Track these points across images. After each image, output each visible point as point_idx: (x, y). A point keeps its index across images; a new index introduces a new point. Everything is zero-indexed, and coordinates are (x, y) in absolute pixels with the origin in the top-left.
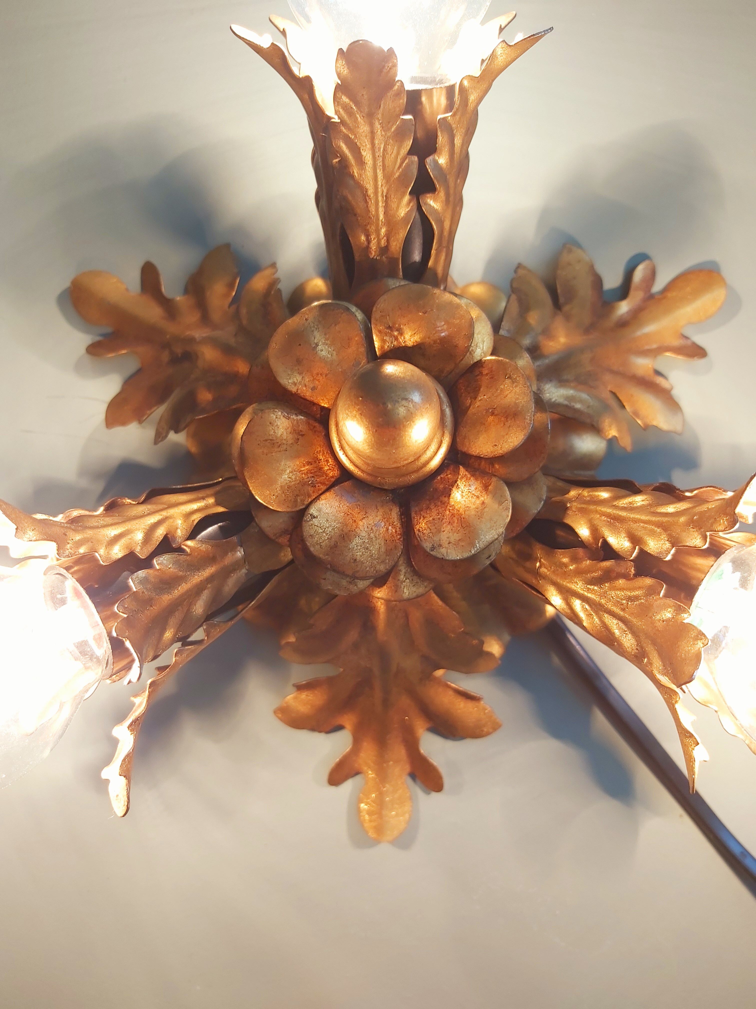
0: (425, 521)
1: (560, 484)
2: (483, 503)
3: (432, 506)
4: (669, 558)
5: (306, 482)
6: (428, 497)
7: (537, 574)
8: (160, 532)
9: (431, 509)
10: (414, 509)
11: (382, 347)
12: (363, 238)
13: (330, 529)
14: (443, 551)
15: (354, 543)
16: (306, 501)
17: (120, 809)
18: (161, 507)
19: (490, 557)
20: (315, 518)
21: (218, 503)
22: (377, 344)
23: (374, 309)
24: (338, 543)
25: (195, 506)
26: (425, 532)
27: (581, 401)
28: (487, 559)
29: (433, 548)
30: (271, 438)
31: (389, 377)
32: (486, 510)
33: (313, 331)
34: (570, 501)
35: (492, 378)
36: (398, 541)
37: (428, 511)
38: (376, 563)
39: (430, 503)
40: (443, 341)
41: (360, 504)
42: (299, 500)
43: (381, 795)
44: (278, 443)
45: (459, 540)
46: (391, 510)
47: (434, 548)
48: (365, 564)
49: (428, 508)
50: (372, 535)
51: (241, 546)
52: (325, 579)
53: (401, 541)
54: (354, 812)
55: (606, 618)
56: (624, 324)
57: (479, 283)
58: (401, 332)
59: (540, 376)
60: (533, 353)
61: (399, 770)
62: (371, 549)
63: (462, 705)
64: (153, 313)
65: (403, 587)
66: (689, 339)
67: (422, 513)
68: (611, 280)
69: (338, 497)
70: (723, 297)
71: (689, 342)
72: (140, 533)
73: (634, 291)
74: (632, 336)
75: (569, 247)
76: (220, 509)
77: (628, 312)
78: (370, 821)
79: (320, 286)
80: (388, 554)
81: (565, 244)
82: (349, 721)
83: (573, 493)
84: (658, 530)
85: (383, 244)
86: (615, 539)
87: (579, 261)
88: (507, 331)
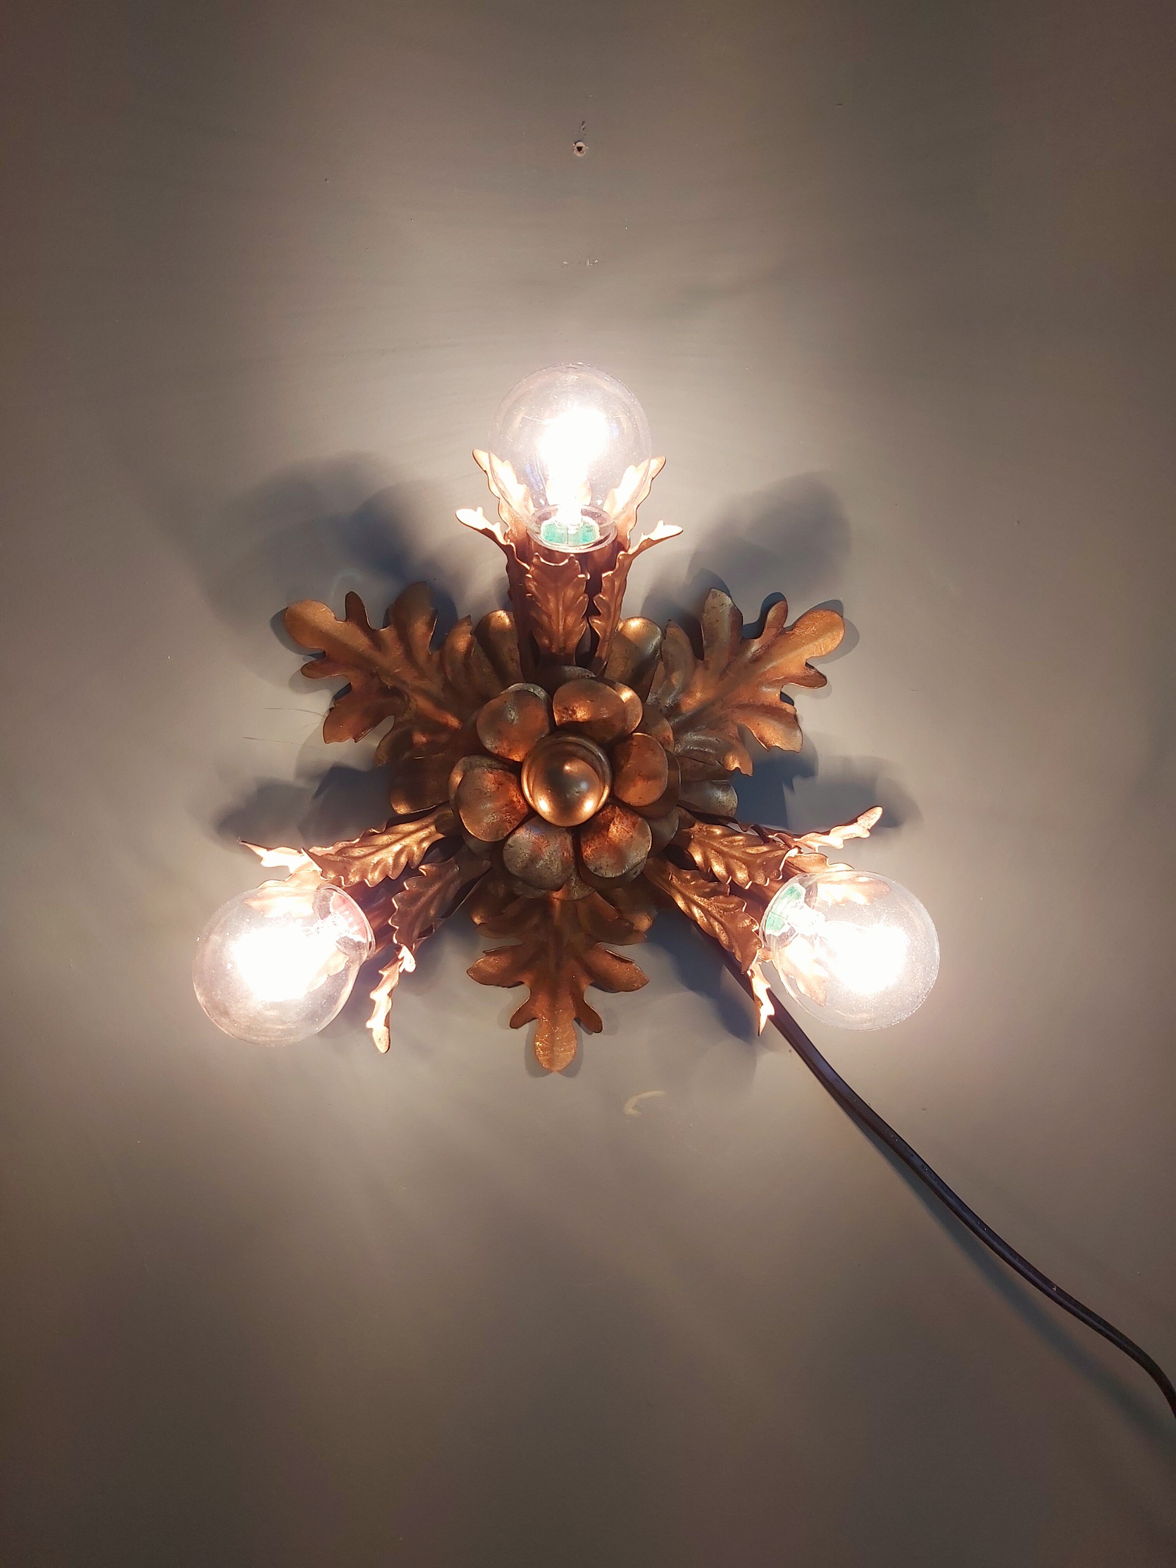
0: (590, 850)
1: (689, 816)
2: (632, 837)
3: (596, 837)
4: (747, 887)
5: (505, 819)
6: (592, 833)
7: (669, 884)
8: (403, 860)
9: (595, 840)
10: (583, 839)
11: (560, 721)
12: (547, 642)
13: (523, 855)
14: (603, 871)
15: (540, 864)
16: (506, 833)
17: (382, 1048)
18: (399, 836)
19: (636, 872)
20: (512, 847)
21: (438, 830)
22: (556, 719)
23: (556, 691)
24: (529, 865)
25: (422, 834)
26: (590, 858)
27: (710, 745)
28: (634, 875)
29: (596, 870)
30: (479, 788)
31: (568, 776)
32: (634, 842)
33: (510, 711)
34: (693, 833)
35: (640, 748)
36: (571, 862)
37: (593, 843)
38: (555, 875)
39: (594, 835)
40: (605, 721)
41: (544, 838)
42: (500, 833)
43: (553, 1035)
44: (485, 791)
45: (615, 864)
46: (566, 838)
48: (547, 876)
49: (593, 839)
50: (553, 858)
51: (457, 864)
53: (573, 862)
54: (531, 1049)
55: (712, 920)
56: (757, 659)
57: (638, 618)
58: (574, 712)
59: (679, 731)
60: (674, 710)
61: (567, 1016)
62: (552, 868)
63: (618, 968)
64: (360, 641)
65: (573, 891)
66: (813, 668)
67: (588, 843)
68: (750, 617)
69: (528, 831)
70: (841, 636)
71: (812, 672)
72: (390, 861)
73: (768, 627)
74: (763, 670)
75: (715, 591)
76: (441, 836)
77: (761, 648)
78: (544, 1055)
79: (503, 617)
80: (564, 871)
81: (712, 588)
82: (527, 979)
83: (696, 827)
84: (744, 866)
85: (562, 646)
86: (718, 869)
87: (722, 604)
88: (655, 692)
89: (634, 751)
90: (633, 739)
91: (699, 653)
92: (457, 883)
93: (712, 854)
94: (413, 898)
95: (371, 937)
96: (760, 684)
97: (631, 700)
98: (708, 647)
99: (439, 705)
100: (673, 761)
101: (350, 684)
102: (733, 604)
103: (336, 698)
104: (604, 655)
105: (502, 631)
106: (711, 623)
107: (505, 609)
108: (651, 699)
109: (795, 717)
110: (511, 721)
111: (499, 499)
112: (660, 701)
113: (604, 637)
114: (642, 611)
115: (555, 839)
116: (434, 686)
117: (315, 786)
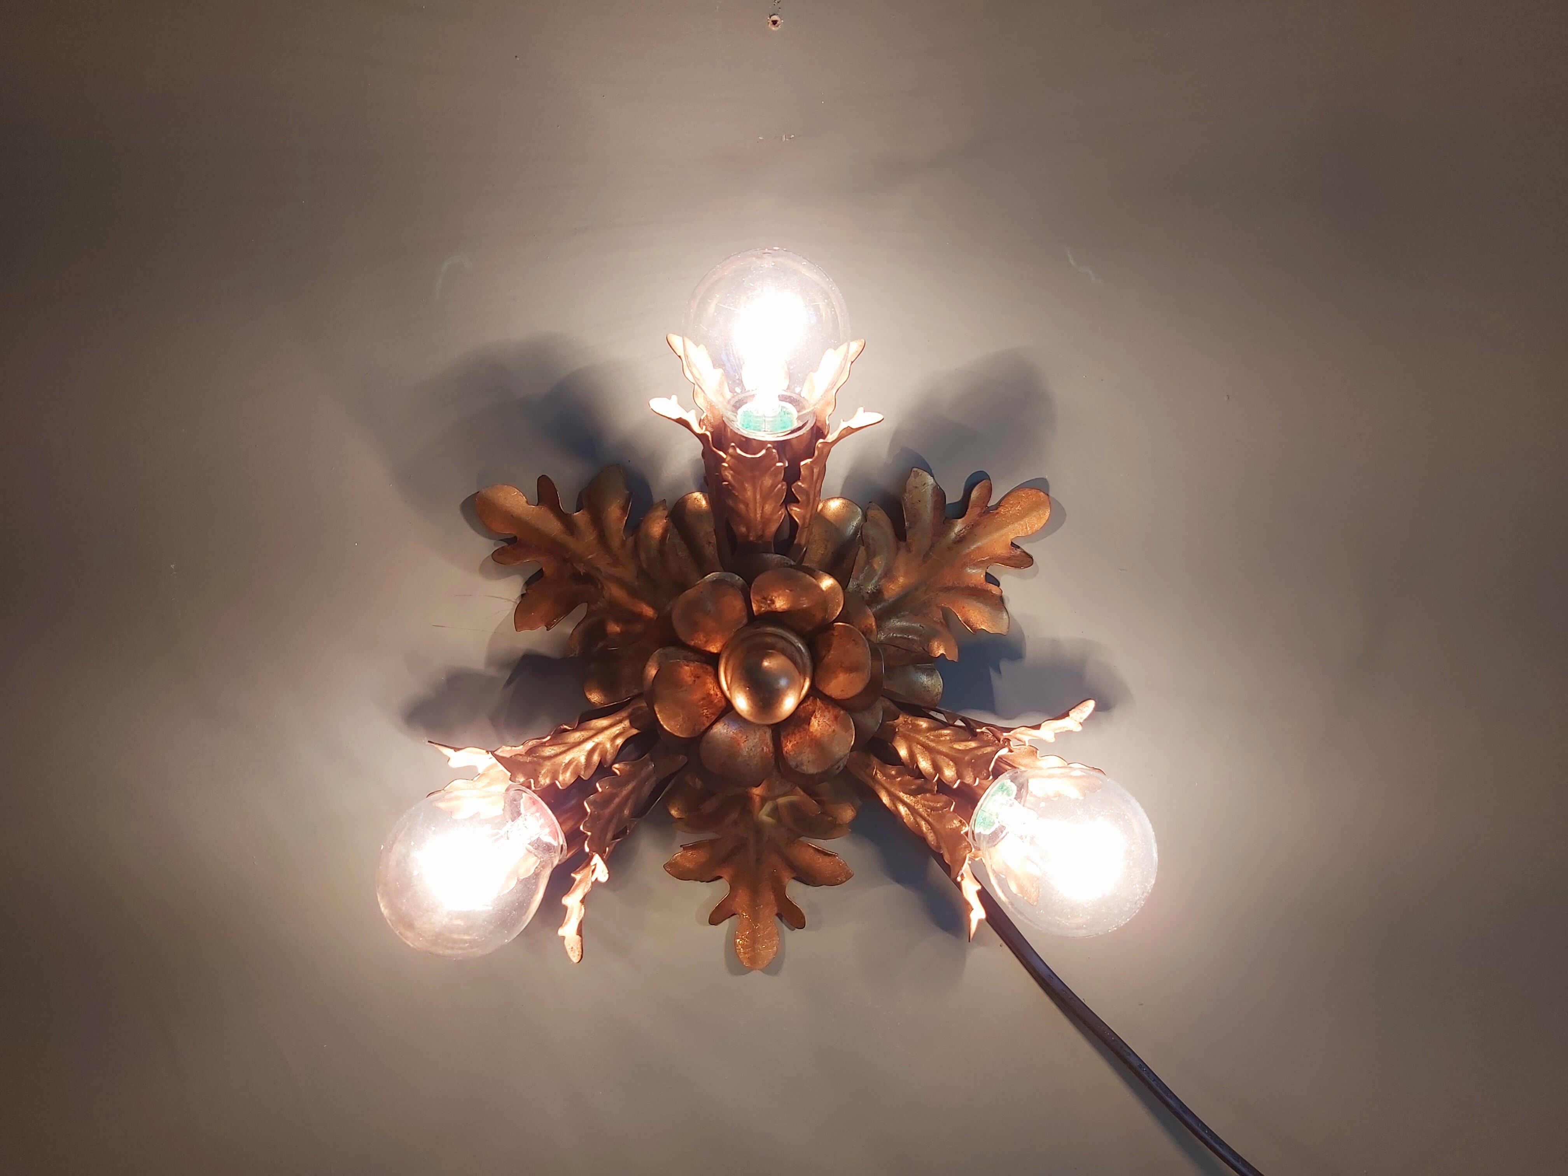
0: (791, 745)
1: (893, 707)
2: (834, 731)
3: (796, 731)
4: (955, 786)
5: (701, 713)
6: (793, 724)
7: (874, 778)
8: (596, 758)
9: (795, 734)
10: (783, 734)
11: (758, 610)
12: (744, 530)
13: (720, 751)
14: (804, 768)
16: (702, 728)
17: (575, 957)
18: (591, 733)
20: (709, 743)
21: (632, 725)
22: (755, 608)
23: (753, 585)
24: (727, 761)
25: (616, 730)
26: (791, 753)
27: (915, 631)
28: (839, 769)
30: (676, 681)
31: (767, 672)
32: (836, 736)
33: (706, 601)
34: (898, 725)
35: (841, 639)
36: (770, 758)
37: (793, 736)
38: (754, 775)
39: (795, 729)
40: (804, 611)
41: (742, 730)
42: (696, 728)
43: (754, 932)
44: (680, 685)
45: (816, 758)
46: (766, 732)
47: (798, 766)
48: (746, 776)
49: (793, 733)
50: (752, 754)
51: (652, 760)
53: (773, 758)
54: (731, 946)
55: (919, 819)
56: (961, 540)
57: (838, 498)
58: (773, 602)
59: (881, 618)
60: (877, 595)
61: (769, 912)
62: (751, 764)
63: (821, 861)
64: (552, 526)
66: (1019, 547)
67: (789, 737)
68: (953, 496)
69: (724, 727)
70: (1047, 514)
71: (1018, 552)
72: (583, 760)
73: (972, 507)
74: (967, 551)
75: (916, 471)
76: (634, 731)
77: (965, 528)
78: (745, 953)
79: (700, 499)
80: (763, 766)
81: (913, 467)
82: (726, 873)
83: (901, 719)
84: (951, 763)
85: (760, 533)
86: (924, 764)
87: (925, 484)
88: (856, 579)
89: (836, 642)
90: (834, 630)
91: (900, 534)
92: (652, 782)
93: (918, 749)
94: (607, 800)
95: (562, 840)
96: (964, 566)
97: (832, 588)
98: (910, 528)
99: (634, 593)
100: (876, 650)
101: (542, 569)
102: (935, 484)
103: (528, 583)
104: (803, 542)
105: (699, 514)
106: (913, 504)
107: (701, 491)
108: (852, 585)
109: (1001, 599)
111: (693, 385)
112: (862, 587)
113: (804, 524)
114: (841, 493)
116: (628, 573)
117: (507, 675)
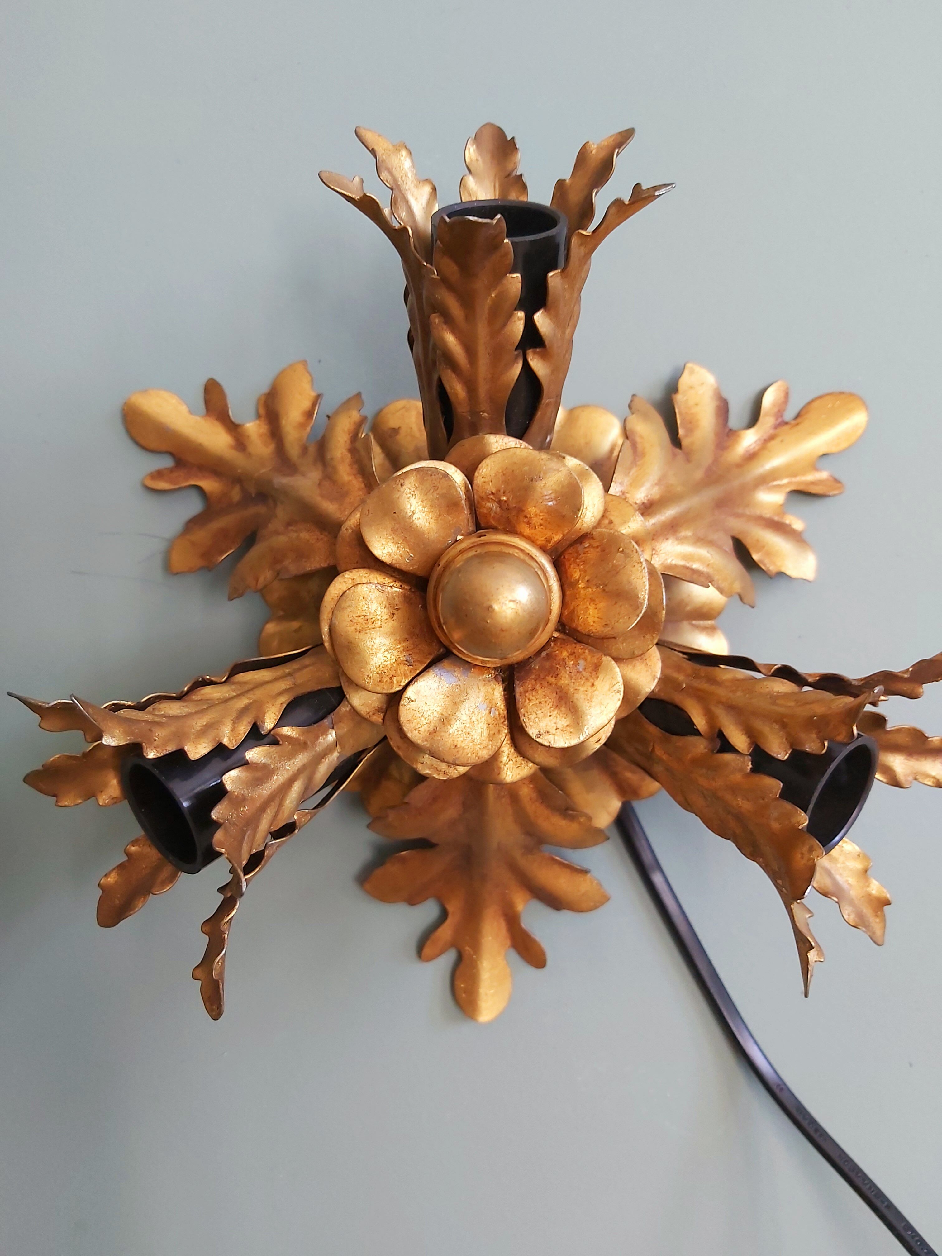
0: (531, 705)
2: (593, 685)
3: (538, 687)
5: (402, 661)
6: (533, 677)
7: (649, 757)
8: (248, 720)
9: (537, 691)
10: (518, 690)
12: (463, 392)
13: (429, 713)
14: (550, 737)
15: (454, 728)
16: (403, 681)
17: (213, 1012)
18: (246, 687)
19: (599, 740)
20: (413, 701)
23: (476, 474)
24: (438, 728)
25: (282, 685)
26: (530, 717)
28: (597, 742)
29: (539, 735)
30: (364, 614)
32: (596, 692)
33: (409, 498)
34: (686, 680)
35: (604, 551)
36: (502, 725)
37: (534, 693)
38: (478, 749)
39: (536, 683)
40: (550, 510)
41: (461, 685)
42: (395, 682)
44: (372, 618)
45: (567, 726)
46: (494, 689)
47: (541, 735)
48: (466, 750)
49: (534, 689)
50: (474, 719)
51: (333, 729)
52: (423, 763)
53: (505, 725)
56: (751, 456)
59: (656, 537)
60: (649, 506)
61: (497, 944)
62: (473, 733)
64: (219, 441)
65: (506, 769)
67: (527, 694)
69: (438, 677)
71: (825, 475)
72: (229, 722)
73: (765, 415)
74: (760, 471)
75: (691, 368)
77: (755, 442)
80: (492, 737)
81: (688, 363)
84: (775, 726)
87: (702, 384)
88: (620, 483)
91: (675, 440)
92: (334, 759)
96: (757, 489)
98: (686, 436)
102: (715, 386)
106: (688, 408)
108: (615, 489)
110: (410, 514)
111: (392, 189)
112: (627, 496)
113: (549, 386)
115: (478, 691)
